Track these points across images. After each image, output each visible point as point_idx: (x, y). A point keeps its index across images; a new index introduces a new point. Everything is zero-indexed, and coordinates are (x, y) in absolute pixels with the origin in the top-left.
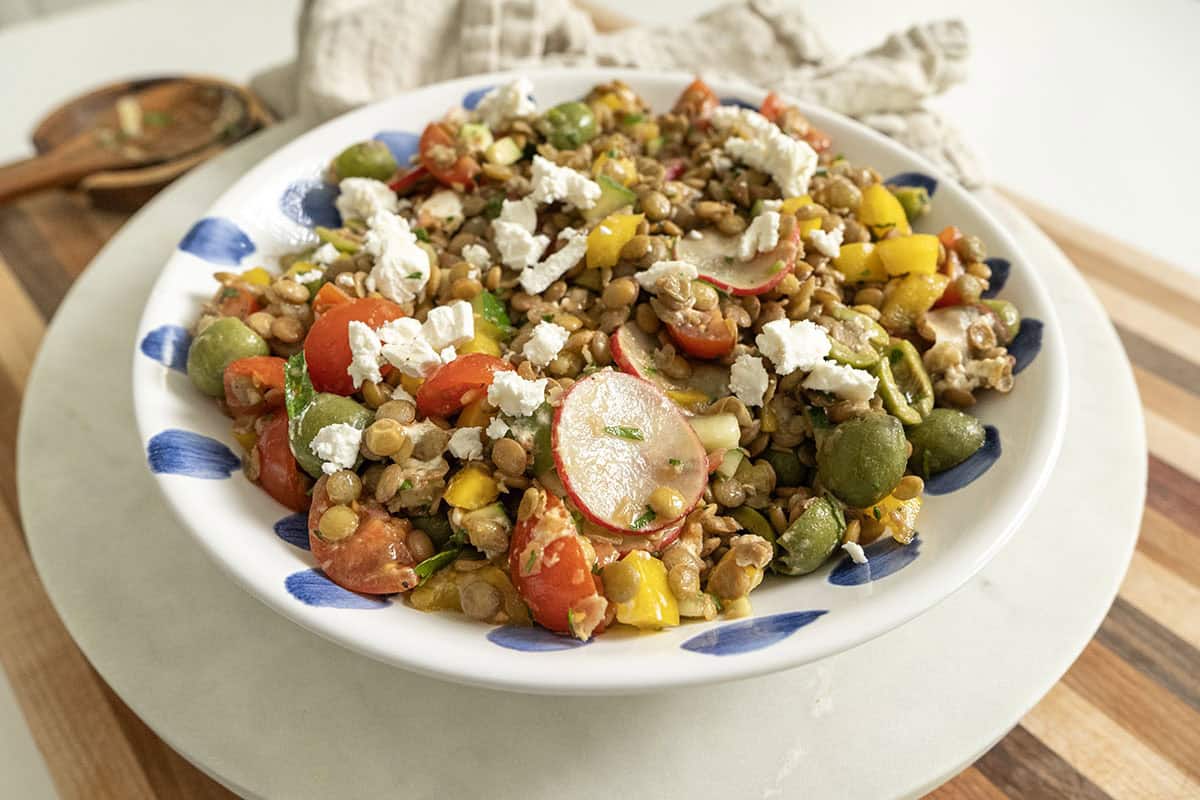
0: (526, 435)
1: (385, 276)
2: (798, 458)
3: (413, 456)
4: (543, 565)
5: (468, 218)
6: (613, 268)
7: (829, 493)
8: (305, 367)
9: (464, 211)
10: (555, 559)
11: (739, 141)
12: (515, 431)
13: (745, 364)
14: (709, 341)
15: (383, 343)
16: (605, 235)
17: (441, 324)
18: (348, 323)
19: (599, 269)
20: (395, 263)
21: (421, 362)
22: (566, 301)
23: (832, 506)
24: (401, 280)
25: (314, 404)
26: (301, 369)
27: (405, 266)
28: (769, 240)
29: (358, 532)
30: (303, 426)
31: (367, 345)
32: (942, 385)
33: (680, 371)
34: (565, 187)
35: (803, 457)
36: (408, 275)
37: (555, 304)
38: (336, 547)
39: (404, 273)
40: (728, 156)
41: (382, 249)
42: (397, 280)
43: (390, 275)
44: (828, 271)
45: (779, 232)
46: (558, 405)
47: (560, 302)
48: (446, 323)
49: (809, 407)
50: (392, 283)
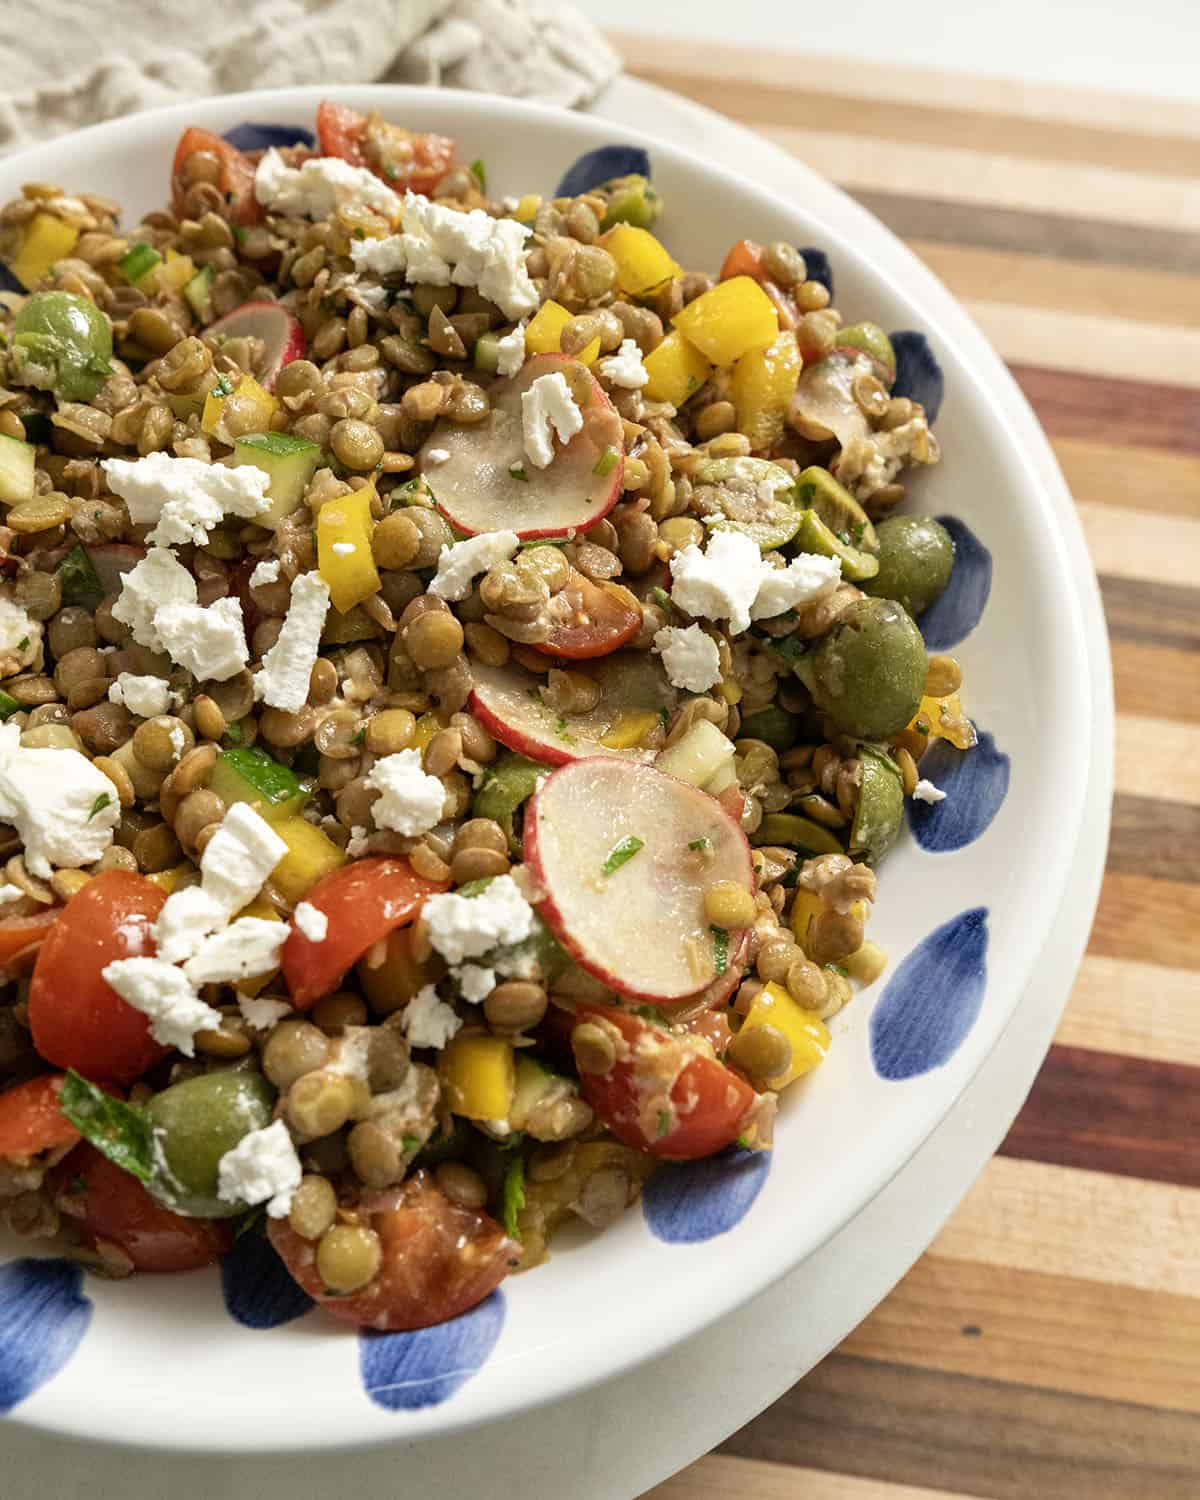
0: (526, 965)
1: (58, 841)
2: (783, 710)
3: (375, 1092)
4: (681, 1116)
5: (48, 622)
6: (380, 593)
7: (862, 742)
8: (94, 1091)
9: (32, 614)
10: (693, 1099)
11: (370, 243)
12: (505, 970)
13: (682, 644)
14: (613, 639)
15: (180, 964)
16: (348, 555)
17: (232, 868)
18: (100, 975)
19: (360, 606)
20: (57, 811)
21: (267, 953)
22: (348, 687)
23: (879, 758)
24: (85, 826)
25: (162, 1132)
26: (91, 1097)
27: (75, 803)
28: (570, 420)
29: (386, 1244)
30: (178, 1178)
31: (164, 988)
32: (865, 493)
33: (584, 696)
34: (210, 501)
35: (793, 707)
36: (89, 812)
37: (336, 701)
38: (376, 1290)
39: (81, 815)
40: (369, 275)
41: (11, 800)
42: (80, 832)
43: (64, 834)
44: (651, 413)
45: (574, 399)
46: (544, 897)
47: (340, 693)
48: (235, 859)
49: (769, 640)
50: (74, 842)
